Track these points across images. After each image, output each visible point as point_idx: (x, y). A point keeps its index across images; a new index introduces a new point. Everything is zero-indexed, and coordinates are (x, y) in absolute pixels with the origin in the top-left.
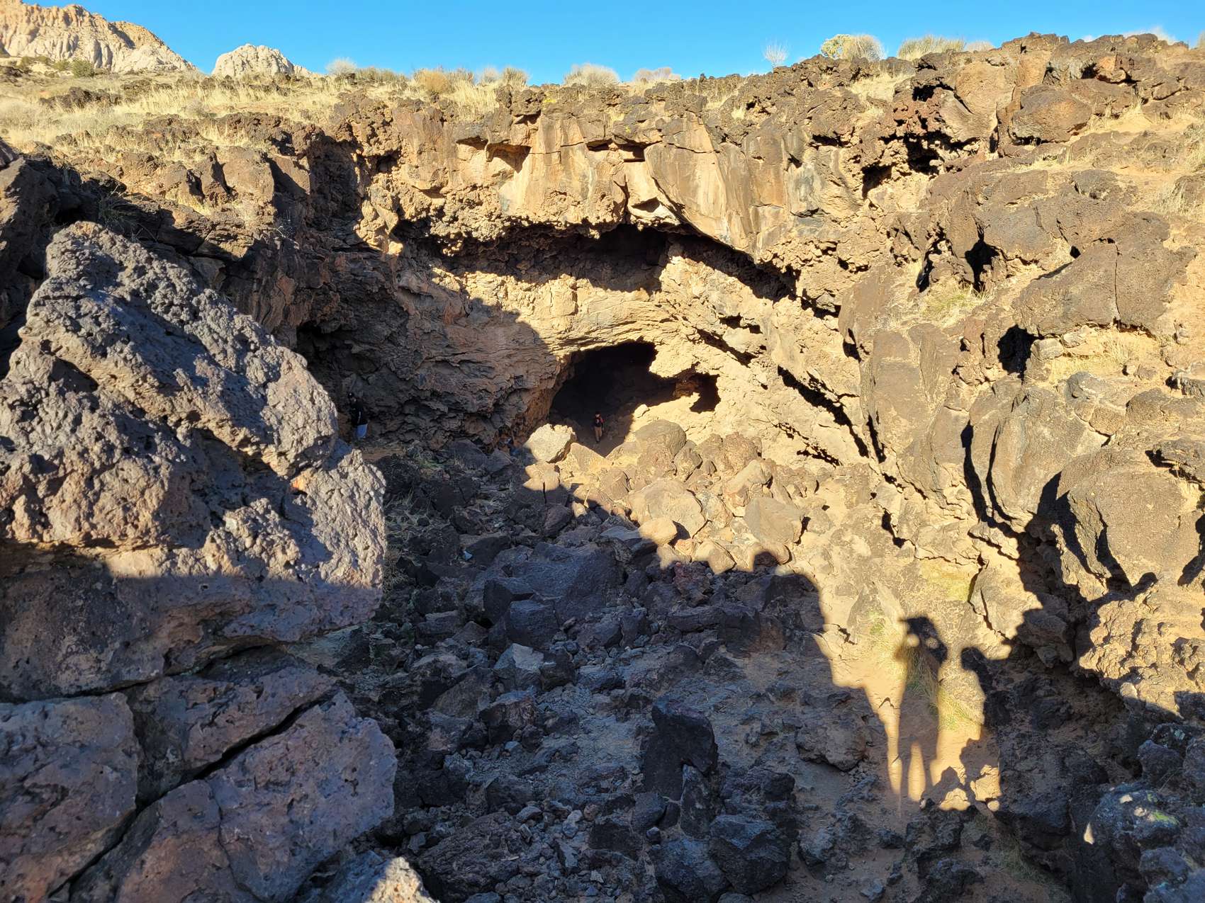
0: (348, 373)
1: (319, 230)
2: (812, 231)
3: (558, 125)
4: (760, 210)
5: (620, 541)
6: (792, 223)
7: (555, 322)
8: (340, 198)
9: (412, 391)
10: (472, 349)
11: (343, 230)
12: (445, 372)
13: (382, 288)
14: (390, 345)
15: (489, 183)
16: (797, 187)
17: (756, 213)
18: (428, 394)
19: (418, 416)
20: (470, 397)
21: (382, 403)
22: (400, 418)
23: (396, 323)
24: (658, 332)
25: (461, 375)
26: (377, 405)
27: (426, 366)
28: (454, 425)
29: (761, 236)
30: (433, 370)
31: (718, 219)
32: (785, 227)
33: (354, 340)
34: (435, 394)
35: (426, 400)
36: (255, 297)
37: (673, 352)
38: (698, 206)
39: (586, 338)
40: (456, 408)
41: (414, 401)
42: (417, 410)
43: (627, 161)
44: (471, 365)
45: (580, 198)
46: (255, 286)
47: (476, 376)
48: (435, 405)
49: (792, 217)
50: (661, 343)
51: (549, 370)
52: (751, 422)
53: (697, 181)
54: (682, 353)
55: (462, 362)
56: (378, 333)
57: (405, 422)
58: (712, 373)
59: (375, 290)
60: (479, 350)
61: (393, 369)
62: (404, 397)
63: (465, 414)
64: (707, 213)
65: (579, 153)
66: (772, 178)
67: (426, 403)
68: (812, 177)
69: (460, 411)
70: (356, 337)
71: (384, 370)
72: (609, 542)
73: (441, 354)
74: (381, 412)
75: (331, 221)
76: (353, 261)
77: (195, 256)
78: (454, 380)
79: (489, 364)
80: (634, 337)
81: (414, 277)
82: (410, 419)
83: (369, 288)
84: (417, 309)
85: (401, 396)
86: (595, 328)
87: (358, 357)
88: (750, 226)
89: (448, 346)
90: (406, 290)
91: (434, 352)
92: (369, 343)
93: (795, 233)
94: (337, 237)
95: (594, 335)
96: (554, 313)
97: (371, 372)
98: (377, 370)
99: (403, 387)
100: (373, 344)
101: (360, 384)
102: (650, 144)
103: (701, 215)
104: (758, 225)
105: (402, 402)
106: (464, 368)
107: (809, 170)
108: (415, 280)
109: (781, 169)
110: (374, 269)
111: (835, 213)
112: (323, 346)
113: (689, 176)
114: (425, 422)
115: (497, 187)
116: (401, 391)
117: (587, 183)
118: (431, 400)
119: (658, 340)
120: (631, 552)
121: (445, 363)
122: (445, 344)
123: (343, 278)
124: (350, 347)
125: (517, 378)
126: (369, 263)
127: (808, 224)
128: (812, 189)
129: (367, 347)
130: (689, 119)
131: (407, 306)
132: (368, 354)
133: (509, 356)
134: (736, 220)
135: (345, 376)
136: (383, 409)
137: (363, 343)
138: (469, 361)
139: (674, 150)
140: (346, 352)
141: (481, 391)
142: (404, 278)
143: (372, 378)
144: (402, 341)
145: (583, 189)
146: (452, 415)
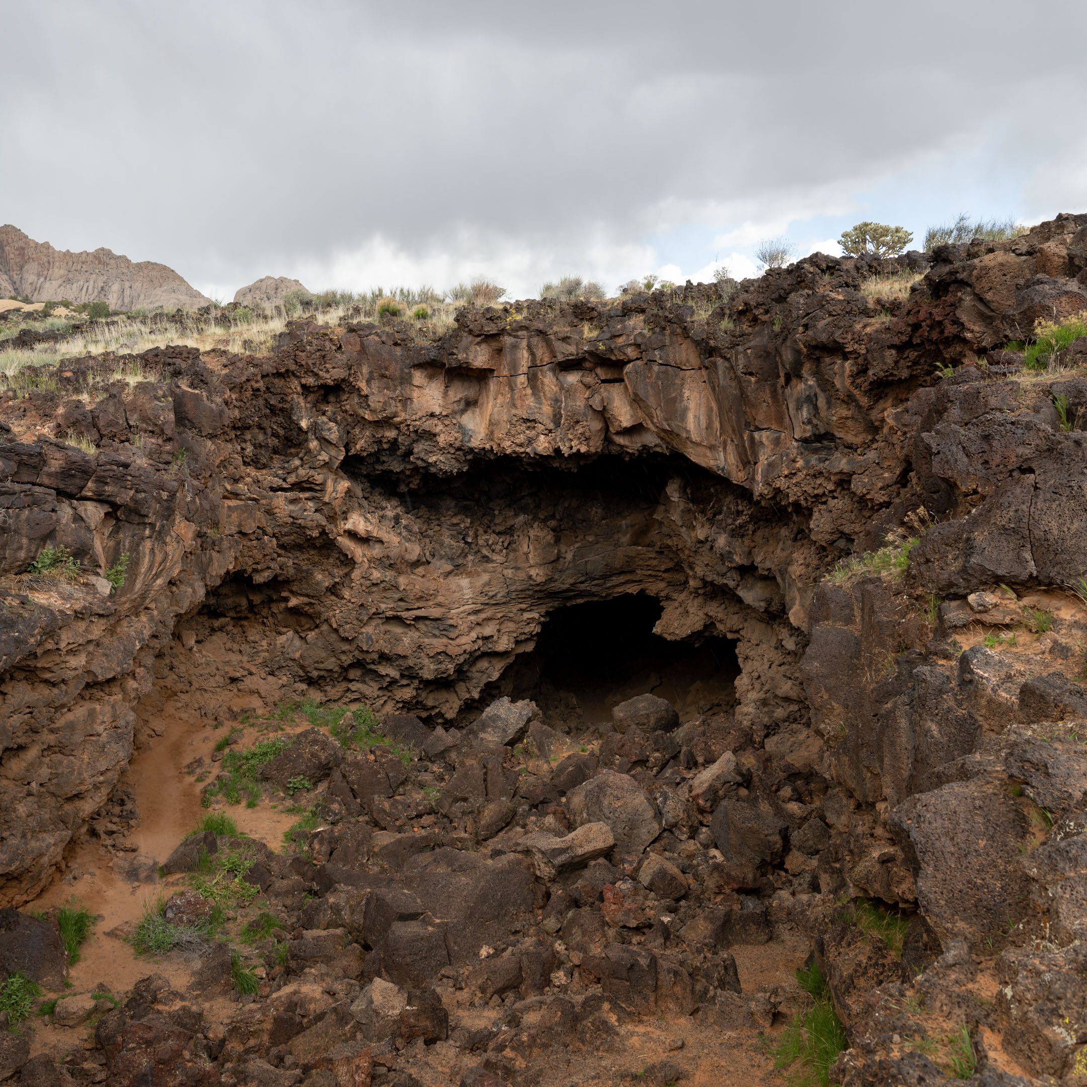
0: (284, 630)
1: (257, 468)
2: (822, 461)
3: (524, 343)
4: (756, 435)
5: (540, 850)
6: (795, 451)
7: (533, 572)
8: (281, 432)
9: (356, 653)
10: (431, 603)
11: (284, 468)
12: (398, 630)
13: (323, 533)
14: (333, 598)
15: (449, 411)
16: (799, 408)
17: (752, 439)
18: (375, 656)
19: (364, 682)
20: (426, 661)
21: (321, 666)
22: (344, 685)
23: (339, 572)
24: (662, 585)
25: (417, 634)
26: (316, 669)
27: (374, 623)
28: (407, 693)
29: (760, 469)
30: (383, 628)
31: (712, 448)
32: (787, 455)
33: (292, 592)
34: (384, 658)
35: (373, 663)
36: (148, 544)
37: (680, 610)
38: (688, 432)
39: (573, 591)
40: (410, 674)
41: (358, 664)
42: (363, 675)
43: (604, 381)
44: (428, 622)
45: (551, 426)
46: (147, 532)
47: (435, 636)
48: (383, 670)
49: (795, 444)
50: (668, 598)
51: (527, 630)
52: (778, 701)
53: (685, 403)
54: (691, 610)
55: (417, 619)
56: (318, 583)
57: (348, 690)
58: (730, 636)
59: (315, 533)
60: (439, 605)
61: (335, 626)
62: (347, 660)
63: (420, 682)
64: (698, 440)
65: (550, 375)
66: (767, 395)
67: (373, 667)
68: (816, 395)
69: (415, 678)
70: (294, 589)
71: (325, 627)
72: (527, 852)
73: (392, 609)
74: (321, 677)
75: (272, 458)
76: (293, 501)
77: (78, 499)
78: (407, 640)
79: (451, 622)
80: (633, 589)
81: (362, 520)
82: (354, 686)
83: (309, 533)
84: (364, 555)
85: (343, 658)
86: (583, 579)
87: (295, 611)
88: (746, 455)
89: (401, 600)
90: (352, 535)
91: (383, 606)
92: (308, 596)
93: (800, 463)
94: (277, 476)
95: (582, 587)
96: (532, 562)
97: (310, 629)
98: (317, 627)
99: (346, 647)
100: (313, 597)
101: (297, 642)
102: (629, 362)
103: (692, 442)
104: (755, 454)
105: (345, 664)
106: (421, 625)
107: (810, 387)
108: (362, 522)
109: (779, 386)
110: (316, 511)
111: (850, 438)
112: (257, 599)
113: (676, 398)
114: (371, 689)
115: (458, 417)
116: (344, 652)
117: (560, 408)
118: (379, 663)
119: (662, 594)
120: (554, 866)
121: (397, 619)
122: (397, 596)
123: (281, 522)
124: (286, 600)
125: (486, 639)
126: (310, 504)
127: (816, 451)
128: (816, 407)
129: (306, 600)
130: (673, 333)
131: (352, 552)
132: (307, 608)
133: (476, 612)
134: (730, 448)
135: (280, 633)
136: (322, 673)
137: (301, 595)
138: (426, 618)
139: (656, 368)
140: (283, 605)
141: (439, 653)
142: (351, 521)
143: (311, 635)
144: (347, 593)
145: (555, 416)
146: (404, 682)
